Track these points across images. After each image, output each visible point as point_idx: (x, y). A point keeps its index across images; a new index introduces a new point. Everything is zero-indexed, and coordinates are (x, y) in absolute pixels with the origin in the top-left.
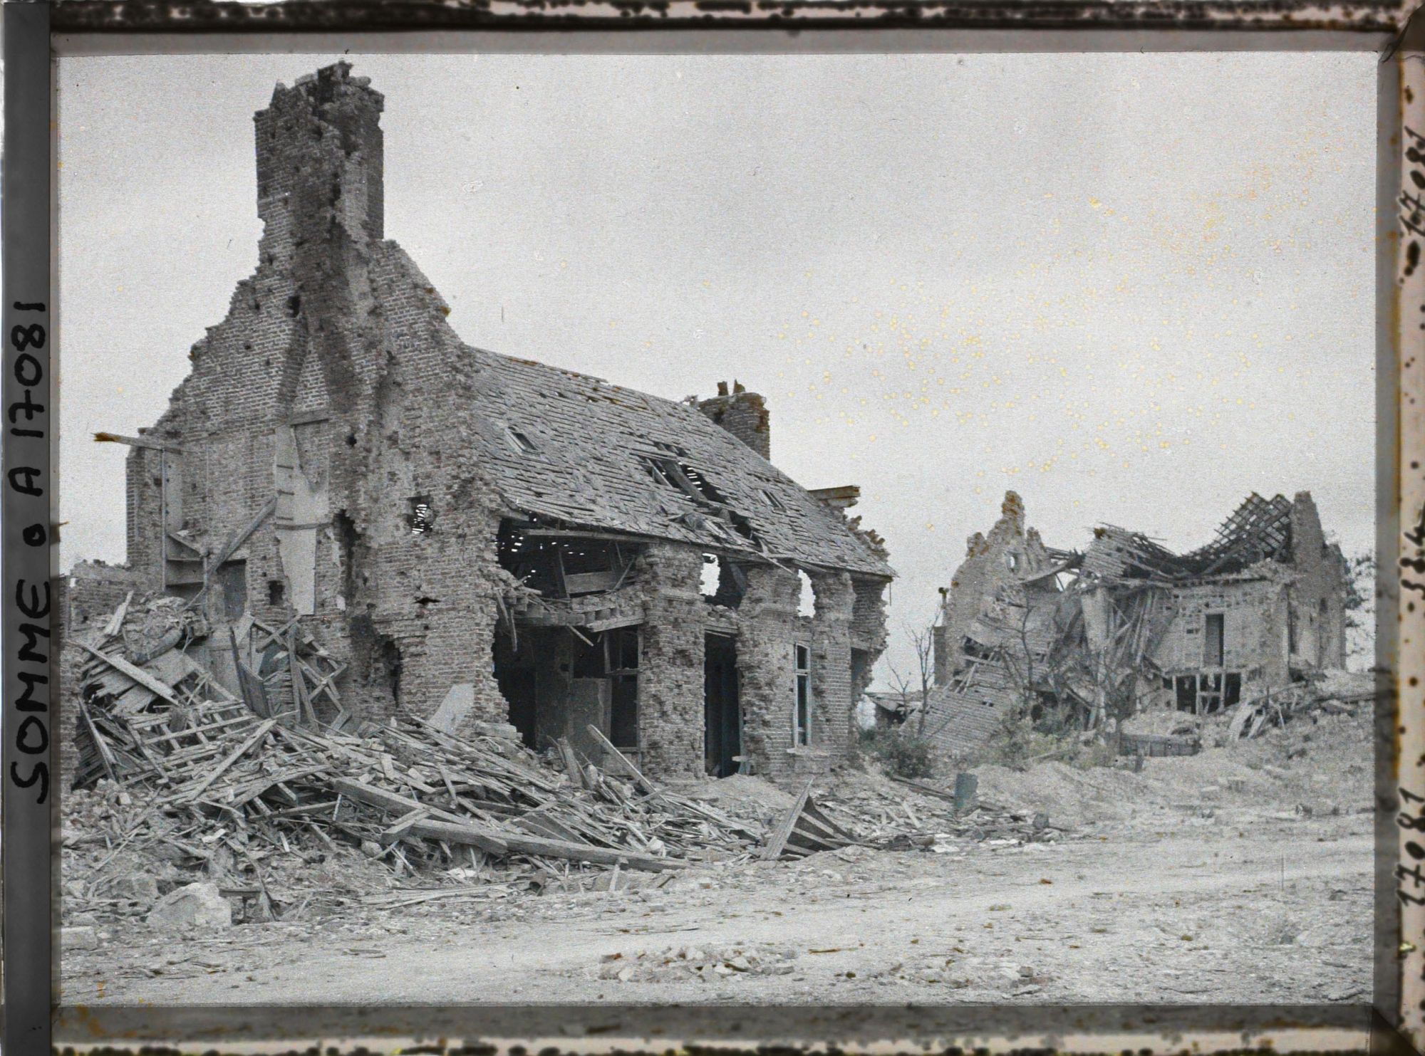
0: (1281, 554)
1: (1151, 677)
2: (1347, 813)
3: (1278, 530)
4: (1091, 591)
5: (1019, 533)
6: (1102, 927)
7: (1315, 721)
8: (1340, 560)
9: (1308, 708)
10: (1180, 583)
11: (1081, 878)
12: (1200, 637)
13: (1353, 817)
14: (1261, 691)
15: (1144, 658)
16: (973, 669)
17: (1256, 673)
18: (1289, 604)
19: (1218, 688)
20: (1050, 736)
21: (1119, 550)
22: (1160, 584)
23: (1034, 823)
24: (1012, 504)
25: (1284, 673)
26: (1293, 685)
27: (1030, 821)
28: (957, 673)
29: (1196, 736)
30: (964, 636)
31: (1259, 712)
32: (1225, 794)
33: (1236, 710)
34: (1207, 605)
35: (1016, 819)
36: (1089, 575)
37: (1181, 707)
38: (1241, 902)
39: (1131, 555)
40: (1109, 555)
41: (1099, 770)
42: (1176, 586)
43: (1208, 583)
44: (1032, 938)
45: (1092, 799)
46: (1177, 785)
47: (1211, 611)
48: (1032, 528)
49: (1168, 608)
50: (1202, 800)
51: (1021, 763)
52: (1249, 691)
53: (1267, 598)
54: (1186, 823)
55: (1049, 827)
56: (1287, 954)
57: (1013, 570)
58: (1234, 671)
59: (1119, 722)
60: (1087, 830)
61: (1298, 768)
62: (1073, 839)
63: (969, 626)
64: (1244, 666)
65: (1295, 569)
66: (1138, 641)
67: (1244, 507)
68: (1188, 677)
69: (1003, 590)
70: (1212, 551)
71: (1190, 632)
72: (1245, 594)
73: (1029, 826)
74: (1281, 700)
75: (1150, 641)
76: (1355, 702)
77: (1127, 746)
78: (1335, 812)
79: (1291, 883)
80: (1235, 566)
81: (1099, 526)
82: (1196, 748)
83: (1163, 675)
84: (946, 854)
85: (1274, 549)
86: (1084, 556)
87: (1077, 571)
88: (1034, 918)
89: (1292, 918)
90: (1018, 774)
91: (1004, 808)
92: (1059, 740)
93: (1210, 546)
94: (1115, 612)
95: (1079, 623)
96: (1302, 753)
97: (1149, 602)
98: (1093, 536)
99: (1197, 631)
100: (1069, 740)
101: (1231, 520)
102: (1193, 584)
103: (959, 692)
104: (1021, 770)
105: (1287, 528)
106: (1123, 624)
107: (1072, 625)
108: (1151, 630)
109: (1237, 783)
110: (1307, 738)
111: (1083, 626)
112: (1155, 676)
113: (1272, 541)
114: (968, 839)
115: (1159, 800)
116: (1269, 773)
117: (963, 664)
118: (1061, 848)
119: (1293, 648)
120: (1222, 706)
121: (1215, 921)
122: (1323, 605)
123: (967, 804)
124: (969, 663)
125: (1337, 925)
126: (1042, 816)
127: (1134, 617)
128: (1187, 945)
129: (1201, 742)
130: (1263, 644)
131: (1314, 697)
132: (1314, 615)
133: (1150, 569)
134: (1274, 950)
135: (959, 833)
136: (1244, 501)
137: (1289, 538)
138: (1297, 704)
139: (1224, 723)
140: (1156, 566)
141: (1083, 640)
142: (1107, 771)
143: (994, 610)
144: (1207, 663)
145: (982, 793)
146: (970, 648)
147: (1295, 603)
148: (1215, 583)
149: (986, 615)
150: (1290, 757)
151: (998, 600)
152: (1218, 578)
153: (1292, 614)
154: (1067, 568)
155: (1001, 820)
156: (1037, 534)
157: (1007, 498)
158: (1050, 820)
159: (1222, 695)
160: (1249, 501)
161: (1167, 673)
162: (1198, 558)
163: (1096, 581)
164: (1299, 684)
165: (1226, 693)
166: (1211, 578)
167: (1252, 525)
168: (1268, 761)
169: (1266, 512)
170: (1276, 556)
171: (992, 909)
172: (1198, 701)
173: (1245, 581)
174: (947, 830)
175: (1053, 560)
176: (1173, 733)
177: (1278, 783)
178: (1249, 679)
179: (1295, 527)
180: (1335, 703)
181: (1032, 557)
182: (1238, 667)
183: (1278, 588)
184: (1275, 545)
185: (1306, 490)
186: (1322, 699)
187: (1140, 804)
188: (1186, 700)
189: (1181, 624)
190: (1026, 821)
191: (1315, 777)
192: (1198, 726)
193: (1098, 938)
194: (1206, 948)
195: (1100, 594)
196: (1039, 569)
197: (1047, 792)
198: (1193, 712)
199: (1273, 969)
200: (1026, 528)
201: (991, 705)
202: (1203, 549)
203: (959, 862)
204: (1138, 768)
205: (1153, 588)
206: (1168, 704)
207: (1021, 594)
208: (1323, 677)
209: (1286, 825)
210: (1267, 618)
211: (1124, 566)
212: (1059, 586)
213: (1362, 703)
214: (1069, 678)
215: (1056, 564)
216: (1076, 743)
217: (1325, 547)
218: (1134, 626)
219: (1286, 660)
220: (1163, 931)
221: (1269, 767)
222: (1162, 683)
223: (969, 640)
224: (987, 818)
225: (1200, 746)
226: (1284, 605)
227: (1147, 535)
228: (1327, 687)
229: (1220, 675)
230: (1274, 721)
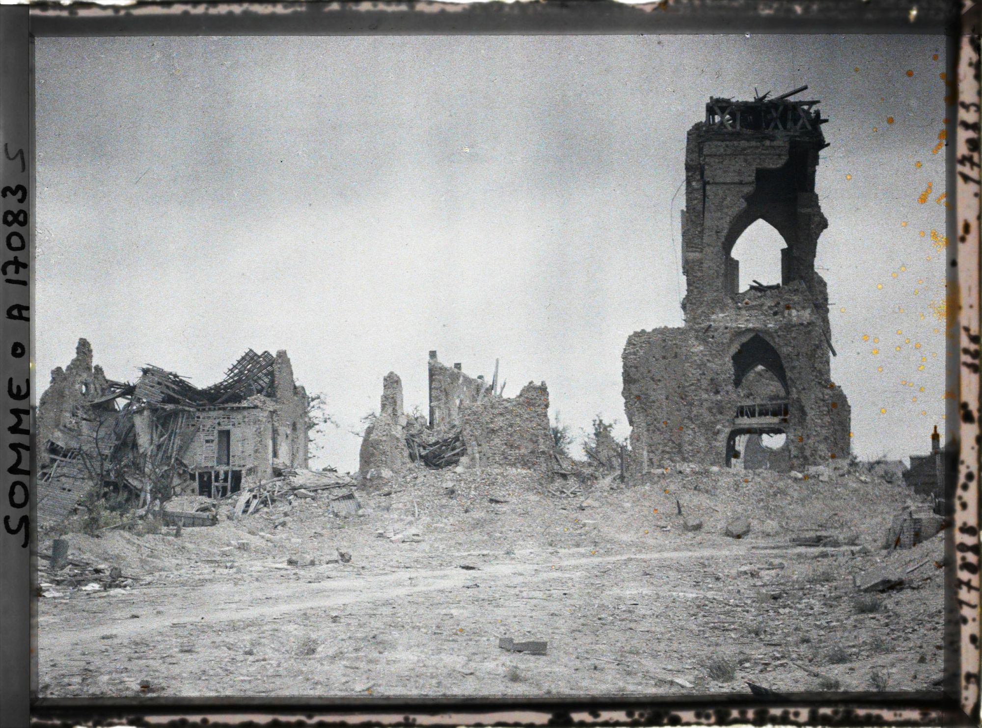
0: (267, 392)
1: (181, 472)
2: (320, 564)
3: (266, 375)
4: (140, 411)
5: (89, 368)
6: (189, 648)
7: (290, 503)
8: (304, 396)
9: (286, 494)
10: (201, 408)
11: (159, 613)
12: (214, 446)
13: (325, 566)
14: (255, 483)
15: (177, 459)
16: (56, 465)
17: (251, 471)
18: (273, 424)
19: (225, 480)
20: (114, 513)
21: (159, 383)
22: (187, 408)
23: (111, 575)
24: (84, 348)
25: (269, 471)
26: (275, 479)
27: (108, 573)
28: (44, 467)
29: (214, 513)
30: (49, 440)
31: (255, 497)
32: (236, 552)
33: (239, 495)
34: (219, 424)
35: (97, 571)
36: (139, 400)
37: (201, 493)
38: (275, 626)
39: (168, 387)
40: (152, 387)
41: (151, 536)
42: (198, 410)
43: (220, 409)
44: (139, 658)
45: (148, 556)
46: (205, 547)
47: (223, 428)
48: (98, 366)
49: (193, 425)
50: (222, 557)
51: (97, 532)
52: (247, 482)
53: (259, 420)
54: (217, 573)
55: (121, 577)
56: (318, 661)
57: (84, 395)
58: (238, 469)
59: (162, 503)
60: (149, 579)
61: (281, 535)
62: (142, 585)
63: (52, 434)
64: (244, 466)
65: (276, 402)
66: (172, 447)
67: (243, 358)
68: (206, 472)
69: (77, 409)
70: (222, 387)
71: (207, 441)
72: (244, 417)
73: (107, 577)
74: (268, 489)
75: (181, 447)
76: (316, 491)
77: (169, 519)
78: (312, 563)
79: (302, 612)
80: (238, 398)
81: (145, 367)
82: (214, 521)
83: (190, 470)
84: (54, 598)
85: (263, 388)
86: (135, 387)
87: (130, 397)
88: (137, 644)
89: (314, 636)
90: (96, 540)
91: (88, 564)
92: (121, 515)
93: (221, 383)
94: (157, 427)
95: (131, 434)
96: (284, 524)
97: (180, 420)
98: (141, 373)
99: (212, 441)
100: (128, 515)
101: (235, 367)
102: (210, 410)
103: (46, 481)
104: (98, 537)
105: (271, 374)
106: (162, 436)
107: (127, 434)
108: (182, 440)
109: (243, 544)
110: (286, 514)
111: (135, 436)
112: (184, 471)
113: (261, 382)
114: (65, 587)
115: (194, 556)
116: (263, 537)
117: (48, 461)
118: (134, 592)
119: (275, 455)
120: (229, 494)
121: (262, 640)
122: (294, 427)
123: (61, 562)
124: (53, 461)
125: (343, 640)
126: (116, 569)
127: (170, 431)
128: (251, 658)
129: (218, 517)
130: (256, 451)
131: (289, 487)
132: (289, 432)
133: (180, 397)
134: (310, 659)
135: (58, 583)
136: (244, 354)
137: (272, 382)
138: (279, 492)
139: (231, 504)
140: (185, 396)
141: (135, 446)
142: (157, 536)
143: (71, 422)
144: (219, 462)
145: (71, 554)
146: (54, 449)
147: (276, 424)
148: (224, 409)
149: (65, 426)
150: (276, 527)
151: (73, 416)
152: (226, 405)
153: (275, 432)
154: (122, 395)
155: (87, 572)
156: (101, 369)
157: (79, 343)
158: (122, 572)
159: (229, 485)
160: (247, 354)
161: (192, 470)
162: (213, 391)
163: (143, 405)
164: (280, 478)
165: (232, 483)
166: (222, 406)
167: (249, 370)
168: (262, 530)
169: (258, 363)
170: (264, 393)
171: (103, 638)
172: (213, 490)
173: (244, 408)
174: (48, 580)
175: (112, 389)
176: (197, 511)
177: (270, 544)
178: (247, 475)
179: (277, 373)
180: (303, 490)
181: (97, 386)
182: (240, 466)
183: (266, 414)
184: (264, 385)
185: (284, 349)
186: (294, 489)
187: (181, 560)
188: (205, 489)
189: (202, 436)
190: (104, 573)
191: (293, 540)
192: (214, 506)
193: (188, 656)
194: (264, 660)
195: (146, 413)
196: (103, 395)
197: (117, 552)
198: (210, 496)
199: (312, 672)
200: (94, 364)
201: (69, 490)
202: (215, 385)
203: (66, 604)
204: (178, 534)
205: (183, 411)
206: (193, 491)
207: (90, 412)
208: (295, 474)
209: (283, 572)
210: (259, 433)
211: (163, 395)
212: (116, 407)
213: (320, 491)
214: (125, 472)
215: (114, 392)
216: (133, 518)
217: (295, 388)
218: (170, 437)
219: (271, 462)
220: (229, 649)
221: (262, 534)
222: (189, 477)
223: (53, 444)
224: (76, 571)
225: (217, 520)
226: (270, 426)
227: (178, 374)
228: (297, 481)
229: (228, 471)
230: (264, 503)
